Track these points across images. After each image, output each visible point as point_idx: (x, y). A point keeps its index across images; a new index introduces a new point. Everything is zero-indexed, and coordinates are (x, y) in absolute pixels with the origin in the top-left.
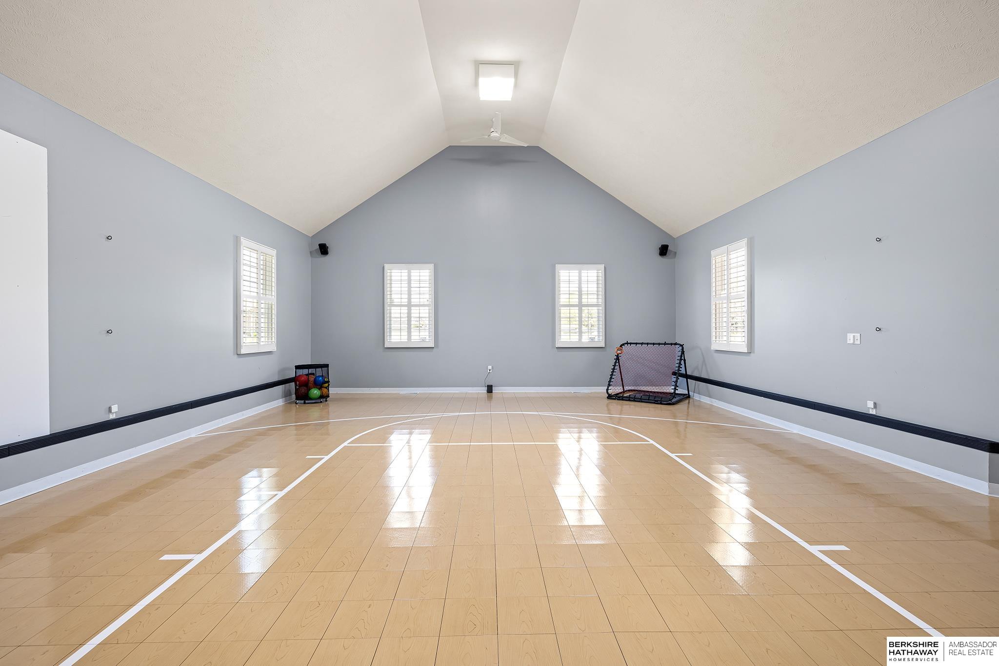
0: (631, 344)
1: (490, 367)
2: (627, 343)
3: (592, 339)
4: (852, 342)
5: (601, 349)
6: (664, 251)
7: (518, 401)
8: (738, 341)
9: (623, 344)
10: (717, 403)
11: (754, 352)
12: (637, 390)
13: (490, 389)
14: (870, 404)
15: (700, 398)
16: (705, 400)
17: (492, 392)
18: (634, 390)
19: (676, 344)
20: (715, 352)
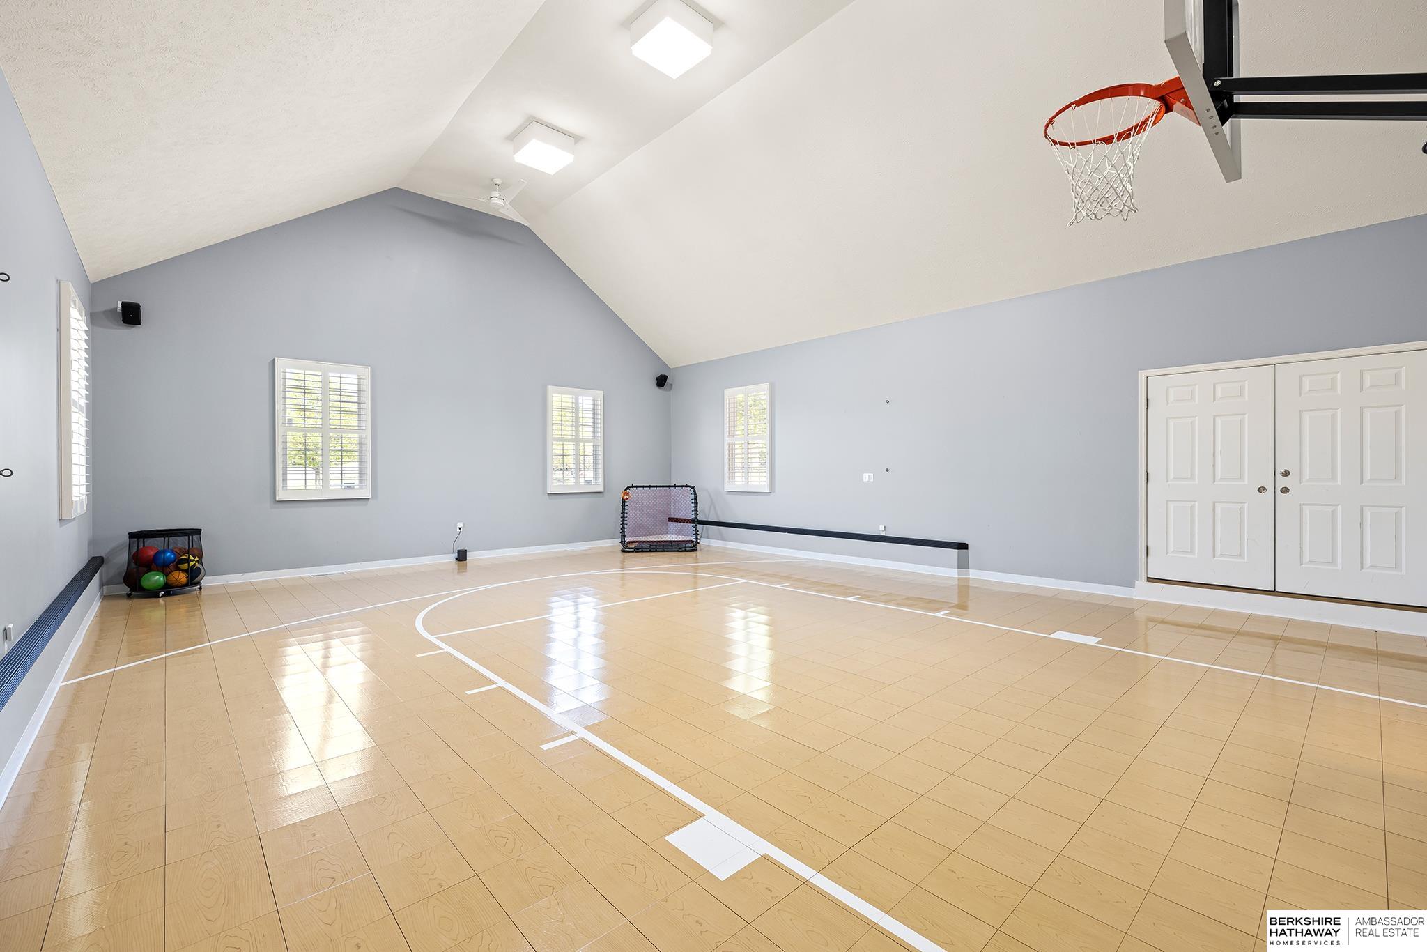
0: (637, 487)
1: (460, 525)
2: (632, 487)
3: (588, 483)
4: (867, 480)
5: (598, 495)
6: (662, 381)
7: (495, 570)
8: (759, 481)
9: (628, 488)
10: (731, 545)
11: (774, 492)
12: (637, 542)
13: (462, 556)
14: (882, 528)
15: (709, 542)
16: (716, 544)
17: (466, 560)
18: (634, 542)
19: (686, 486)
20: (727, 494)
